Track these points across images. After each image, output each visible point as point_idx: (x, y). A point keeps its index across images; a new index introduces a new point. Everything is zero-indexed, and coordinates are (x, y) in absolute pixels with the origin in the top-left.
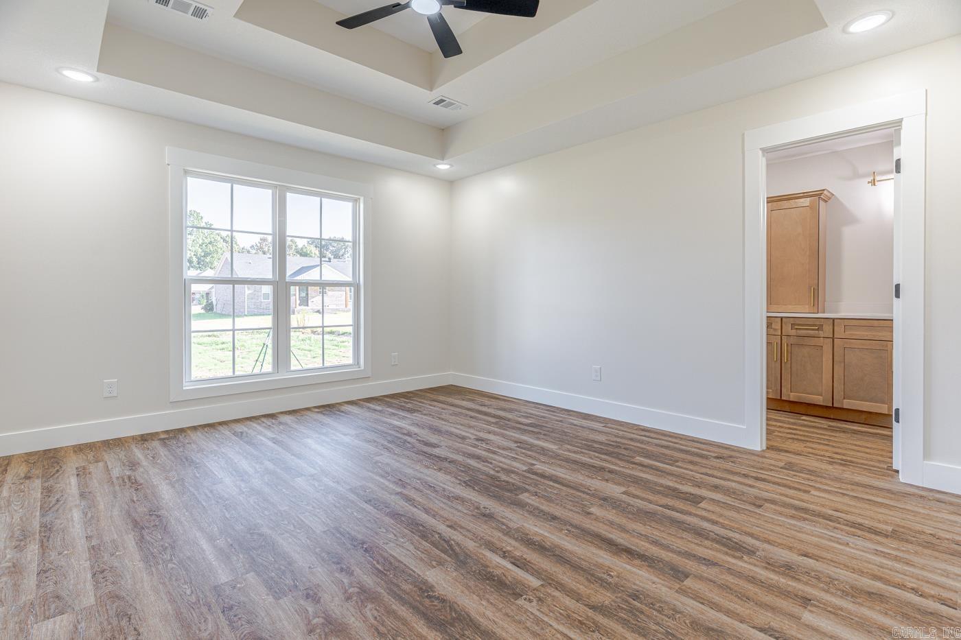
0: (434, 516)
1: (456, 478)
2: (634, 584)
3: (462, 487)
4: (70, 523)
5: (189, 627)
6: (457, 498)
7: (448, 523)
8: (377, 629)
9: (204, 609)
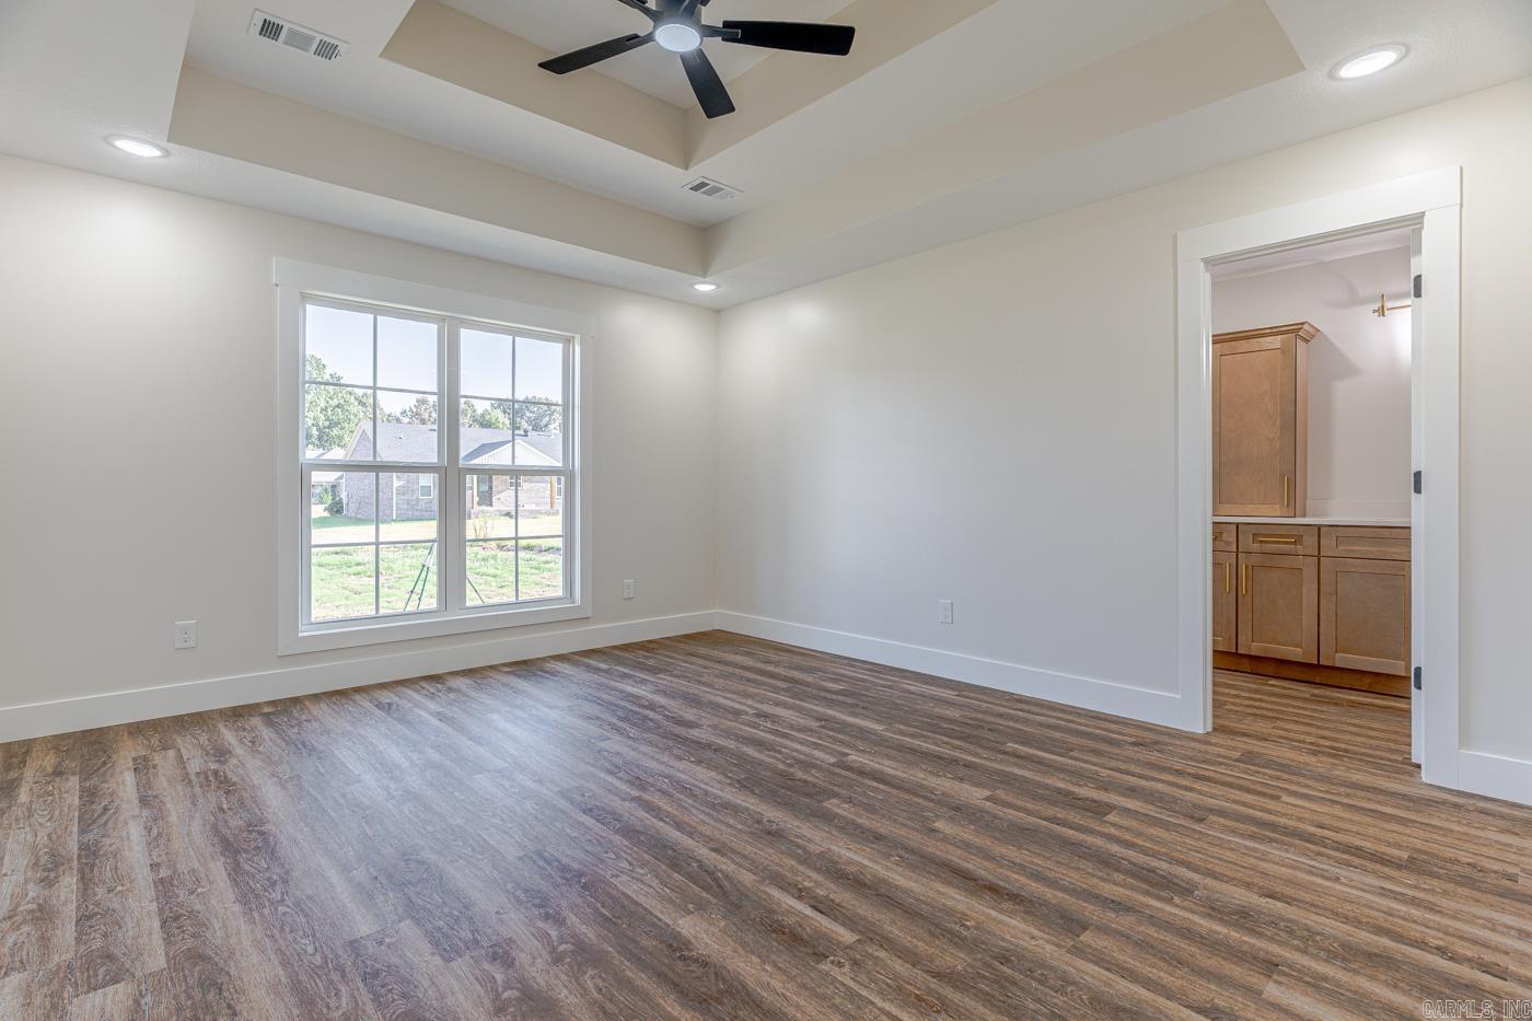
0: (690, 835)
1: (726, 776)
2: (1003, 939)
3: (734, 790)
4: (126, 843)
5: (312, 1002)
7: (712, 845)
8: (602, 1008)
9: (335, 977)
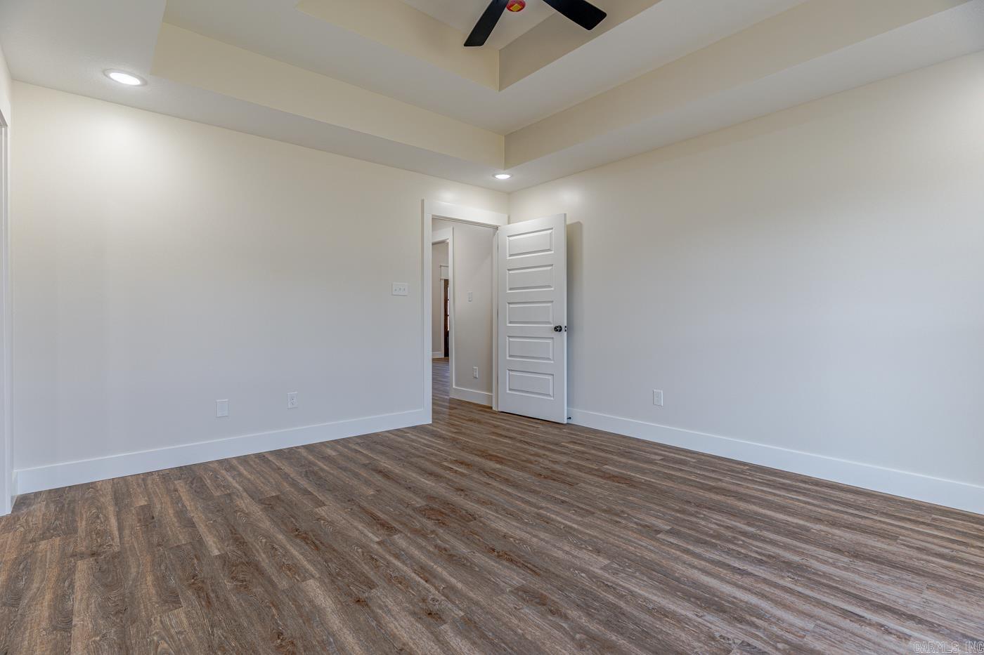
6: (483, 503)
